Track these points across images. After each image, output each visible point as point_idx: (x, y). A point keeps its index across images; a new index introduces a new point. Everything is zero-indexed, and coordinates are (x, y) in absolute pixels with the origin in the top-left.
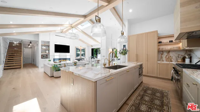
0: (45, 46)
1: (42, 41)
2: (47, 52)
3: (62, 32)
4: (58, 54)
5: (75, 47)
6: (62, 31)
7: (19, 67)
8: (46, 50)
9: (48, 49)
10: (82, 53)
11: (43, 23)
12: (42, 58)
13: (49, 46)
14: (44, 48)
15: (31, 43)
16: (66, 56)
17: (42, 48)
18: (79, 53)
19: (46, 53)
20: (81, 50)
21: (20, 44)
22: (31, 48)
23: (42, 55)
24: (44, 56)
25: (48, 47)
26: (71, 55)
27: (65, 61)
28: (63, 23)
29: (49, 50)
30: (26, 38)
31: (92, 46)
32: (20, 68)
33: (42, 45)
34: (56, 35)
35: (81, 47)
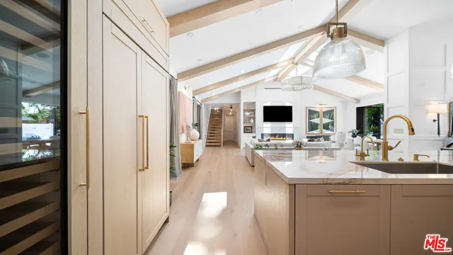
0: (249, 111)
1: (244, 103)
2: (252, 121)
3: (275, 80)
4: (269, 124)
5: (306, 108)
6: (275, 78)
8: (250, 118)
9: (253, 116)
10: (326, 121)
11: (243, 72)
12: (245, 132)
13: (254, 111)
14: (248, 114)
15: (231, 108)
16: (285, 128)
17: (244, 115)
18: (316, 121)
19: (250, 123)
20: (321, 114)
21: (221, 110)
22: (233, 115)
23: (245, 127)
25: (253, 113)
26: (296, 128)
27: (281, 138)
28: (276, 62)
29: (254, 118)
30: (227, 101)
31: (358, 101)
32: (220, 146)
33: (245, 111)
34: (265, 88)
35: (323, 106)
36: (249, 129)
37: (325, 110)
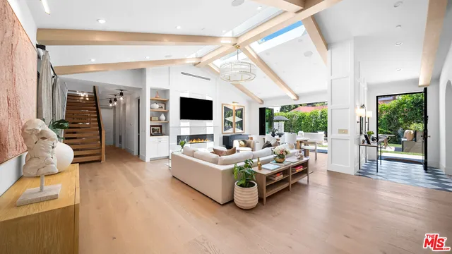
0: (157, 101)
1: (151, 89)
2: (163, 117)
4: (187, 123)
5: (222, 104)
7: (96, 158)
8: (159, 113)
9: (163, 110)
10: (238, 119)
15: (121, 94)
17: (151, 108)
19: (160, 120)
20: (234, 113)
21: (94, 97)
22: (112, 107)
23: (151, 126)
24: (155, 128)
25: (163, 106)
27: (203, 141)
30: (111, 81)
31: (262, 102)
32: (99, 161)
34: (183, 73)
35: (235, 104)
36: (158, 131)
37: (237, 108)
